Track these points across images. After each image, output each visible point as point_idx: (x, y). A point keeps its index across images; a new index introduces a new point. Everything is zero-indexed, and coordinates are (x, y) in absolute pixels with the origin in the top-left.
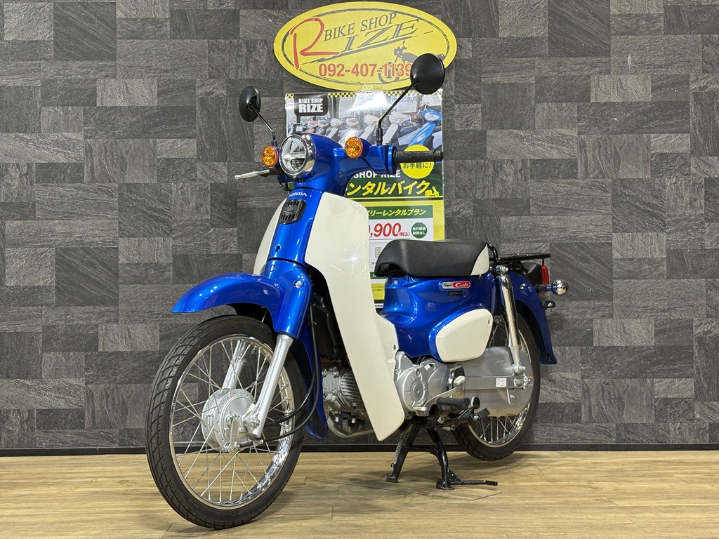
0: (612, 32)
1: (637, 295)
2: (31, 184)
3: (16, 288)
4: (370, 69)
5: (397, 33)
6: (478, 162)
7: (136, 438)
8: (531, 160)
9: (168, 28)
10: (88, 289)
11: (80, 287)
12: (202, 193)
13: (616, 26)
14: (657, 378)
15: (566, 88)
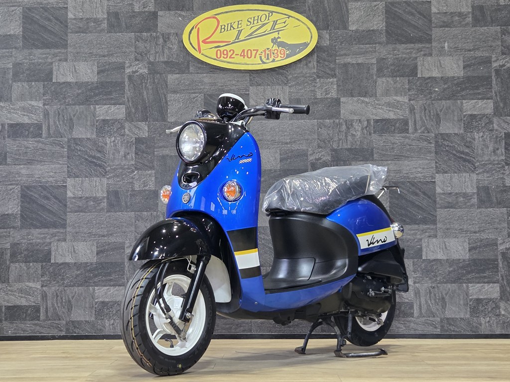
0: (433, 25)
1: (455, 220)
2: (4, 139)
4: (254, 53)
5: (273, 28)
6: (334, 121)
7: (78, 328)
8: (374, 120)
9: (106, 25)
10: (44, 217)
11: (38, 214)
12: (129, 145)
13: (436, 21)
14: (471, 283)
15: (399, 66)
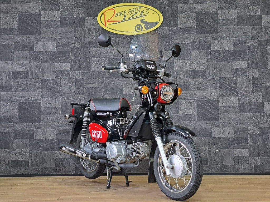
0: (219, 25)
1: (228, 119)
2: (10, 79)
3: (4, 116)
6: (171, 71)
7: (47, 171)
8: (190, 71)
9: (60, 23)
10: (30, 117)
11: (27, 116)
12: (72, 82)
13: (220, 23)
14: (235, 149)
15: (202, 45)
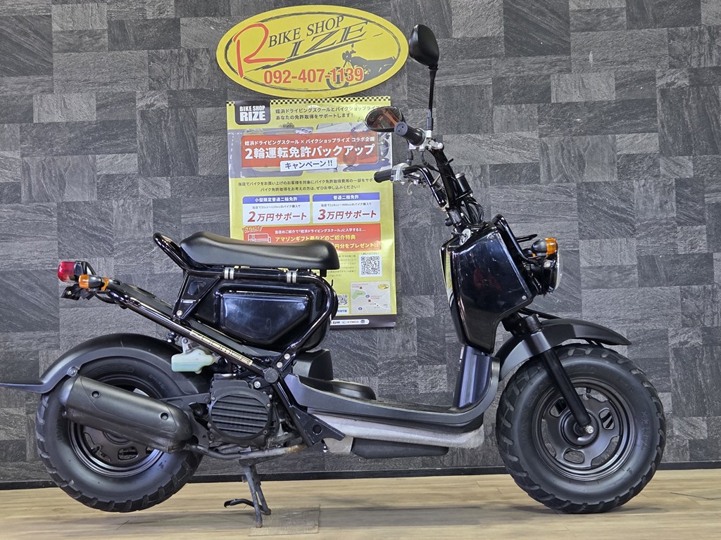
0: (572, 28)
1: (607, 304)
4: (318, 74)
5: (344, 38)
8: (490, 165)
9: (106, 40)
10: (28, 314)
11: (19, 312)
12: (144, 210)
13: (575, 22)
15: (524, 88)
